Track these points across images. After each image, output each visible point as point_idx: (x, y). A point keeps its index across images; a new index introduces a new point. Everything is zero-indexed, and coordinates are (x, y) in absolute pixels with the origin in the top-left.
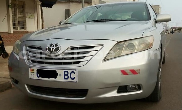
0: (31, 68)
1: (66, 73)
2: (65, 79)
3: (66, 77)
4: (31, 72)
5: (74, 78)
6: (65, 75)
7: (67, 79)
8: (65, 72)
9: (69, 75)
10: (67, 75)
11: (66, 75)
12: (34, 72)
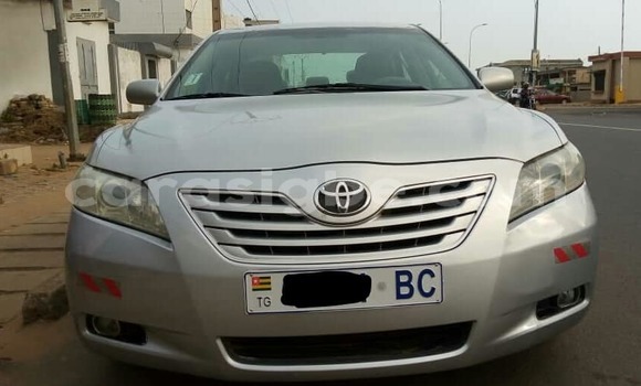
0: (255, 275)
1: (404, 279)
2: (399, 296)
3: (405, 290)
4: (254, 290)
5: (433, 289)
6: (399, 285)
7: (409, 296)
8: (398, 274)
9: (414, 283)
10: (408, 284)
11: (404, 284)
12: (270, 289)
